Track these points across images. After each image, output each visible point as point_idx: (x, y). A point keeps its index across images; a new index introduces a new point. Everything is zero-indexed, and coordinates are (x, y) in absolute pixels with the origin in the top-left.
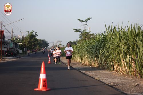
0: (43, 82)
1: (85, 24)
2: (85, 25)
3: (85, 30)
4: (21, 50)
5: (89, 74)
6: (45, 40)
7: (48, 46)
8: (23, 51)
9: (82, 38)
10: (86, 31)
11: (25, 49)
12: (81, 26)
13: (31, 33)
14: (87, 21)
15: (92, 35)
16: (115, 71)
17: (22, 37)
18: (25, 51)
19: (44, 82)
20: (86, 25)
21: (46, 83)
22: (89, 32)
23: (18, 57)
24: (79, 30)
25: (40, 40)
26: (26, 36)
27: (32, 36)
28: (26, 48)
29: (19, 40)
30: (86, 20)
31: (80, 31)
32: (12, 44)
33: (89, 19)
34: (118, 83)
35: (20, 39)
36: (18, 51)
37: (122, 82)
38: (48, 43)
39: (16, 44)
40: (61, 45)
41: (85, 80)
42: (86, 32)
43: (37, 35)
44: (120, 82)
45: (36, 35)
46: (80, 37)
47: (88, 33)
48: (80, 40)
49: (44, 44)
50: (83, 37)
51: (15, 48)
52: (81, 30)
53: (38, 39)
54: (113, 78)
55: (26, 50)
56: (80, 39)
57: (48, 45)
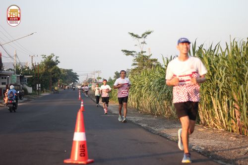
0: (80, 147)
1: (143, 41)
2: (142, 43)
3: (142, 52)
4: (31, 88)
5: (157, 130)
6: (72, 70)
7: (77, 81)
8: (34, 89)
9: (137, 66)
10: (144, 54)
11: (37, 85)
12: (135, 46)
13: (49, 57)
14: (145, 37)
15: (155, 60)
16: (202, 124)
17: (33, 65)
18: (38, 89)
19: (83, 147)
20: (144, 43)
21: (86, 148)
22: (149, 56)
23: (26, 99)
24: (131, 52)
25: (64, 70)
26: (39, 63)
27: (51, 64)
28: (40, 85)
29: (26, 70)
30: (143, 35)
31: (133, 53)
32: (16, 78)
33: (149, 33)
34: (213, 147)
35: (28, 68)
36: (26, 90)
37: (220, 145)
38: (78, 76)
39: (21, 78)
40: (100, 78)
41: (154, 143)
42: (143, 56)
43: (59, 62)
44: (217, 145)
45: (57, 61)
46: (134, 64)
47: (147, 57)
48: (134, 70)
49: (71, 76)
50: (139, 64)
51: (21, 84)
52: (135, 52)
53: (59, 68)
54: (201, 138)
55: (39, 87)
56: (134, 67)
57: (78, 79)
